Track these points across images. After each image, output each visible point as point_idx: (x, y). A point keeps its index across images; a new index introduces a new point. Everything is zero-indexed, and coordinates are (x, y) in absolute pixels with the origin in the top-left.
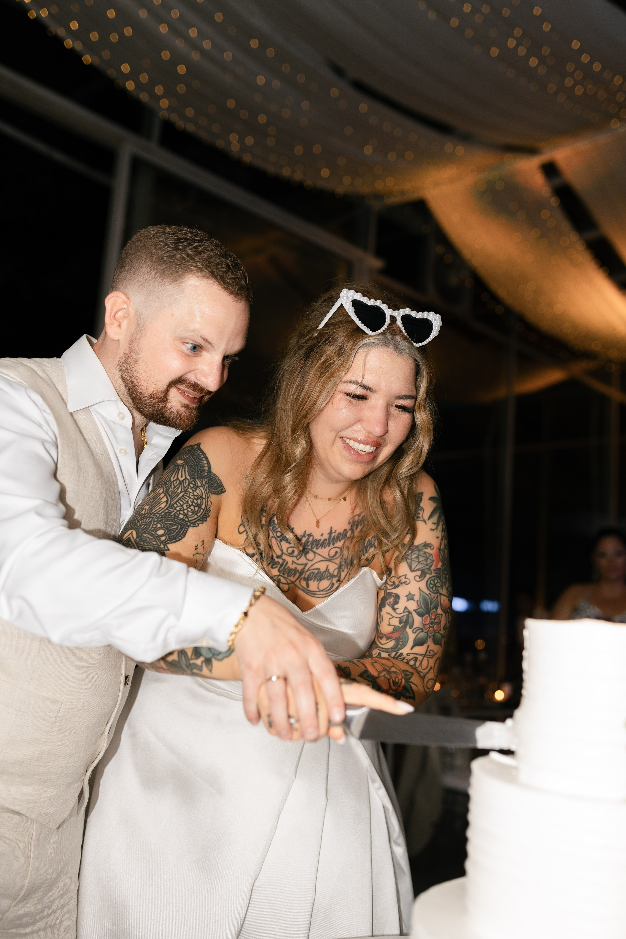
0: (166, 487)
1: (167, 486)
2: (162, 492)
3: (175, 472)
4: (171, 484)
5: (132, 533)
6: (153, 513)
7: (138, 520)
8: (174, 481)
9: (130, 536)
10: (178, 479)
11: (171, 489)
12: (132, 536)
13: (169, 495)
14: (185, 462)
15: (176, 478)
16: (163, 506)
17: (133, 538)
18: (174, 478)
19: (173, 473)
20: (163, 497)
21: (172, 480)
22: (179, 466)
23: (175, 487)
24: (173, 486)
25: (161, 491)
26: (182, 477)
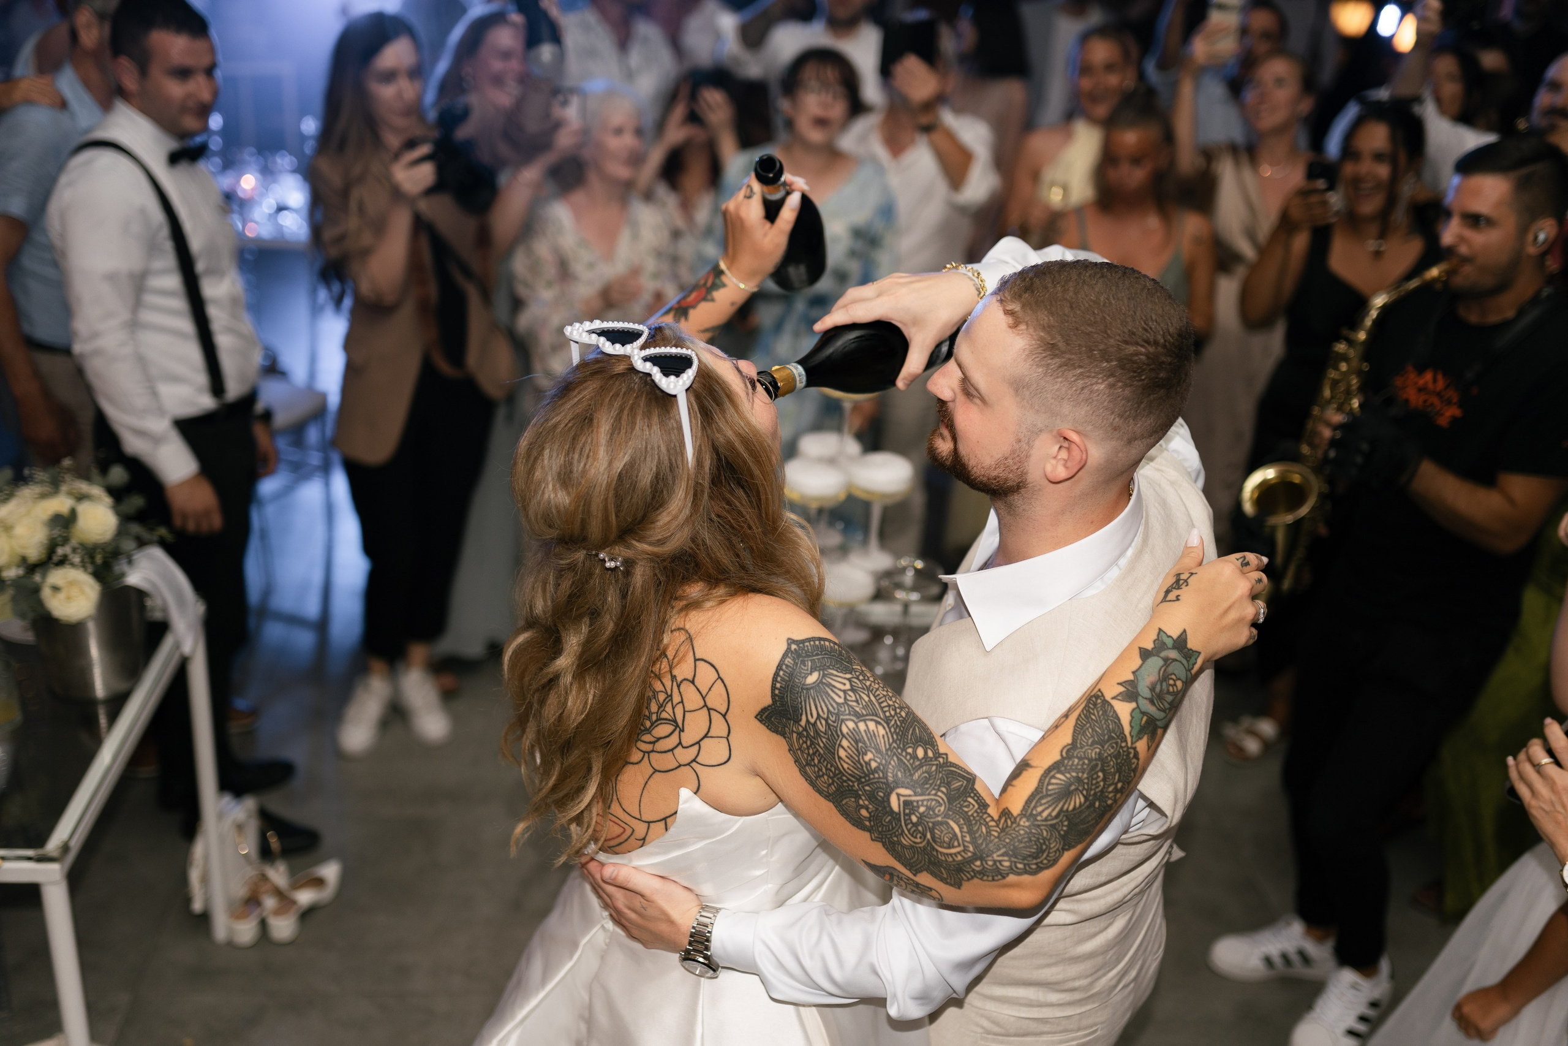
0: (849, 714)
1: (847, 712)
2: (856, 724)
3: (830, 692)
4: (848, 705)
5: (898, 795)
6: (887, 750)
7: (883, 778)
8: (845, 698)
9: (902, 799)
10: (845, 692)
11: (857, 709)
12: (903, 796)
13: (867, 715)
14: (819, 671)
15: (841, 694)
16: (882, 731)
17: (910, 796)
18: (840, 697)
19: (829, 695)
20: (867, 725)
21: (841, 701)
22: (821, 682)
23: (857, 701)
24: (854, 704)
25: (851, 725)
26: (845, 684)
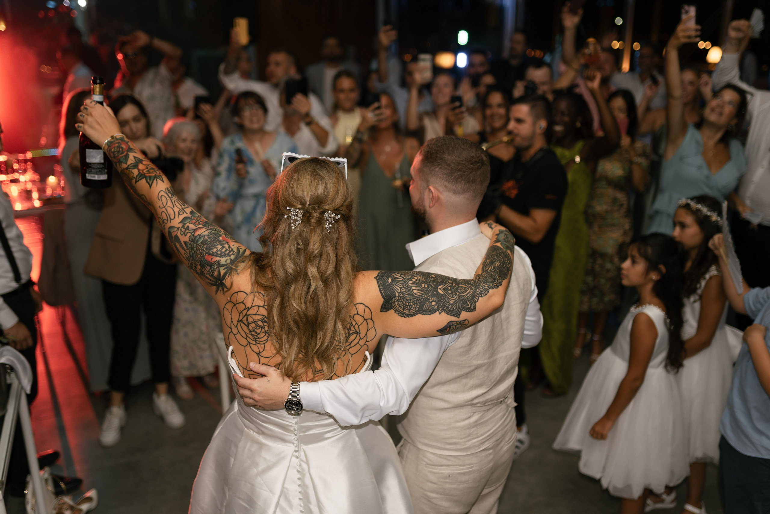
0: (408, 280)
1: (406, 280)
2: (411, 280)
3: (397, 279)
4: (405, 278)
5: (440, 289)
6: (426, 280)
7: (432, 288)
8: (402, 278)
9: (442, 289)
10: (400, 276)
11: (408, 277)
12: (441, 288)
13: (412, 277)
14: (389, 277)
15: (400, 277)
16: (420, 277)
17: (443, 287)
18: (401, 278)
19: (398, 280)
20: (415, 279)
21: (402, 279)
22: (393, 279)
23: (405, 276)
24: (406, 277)
25: (411, 282)
26: (398, 275)
